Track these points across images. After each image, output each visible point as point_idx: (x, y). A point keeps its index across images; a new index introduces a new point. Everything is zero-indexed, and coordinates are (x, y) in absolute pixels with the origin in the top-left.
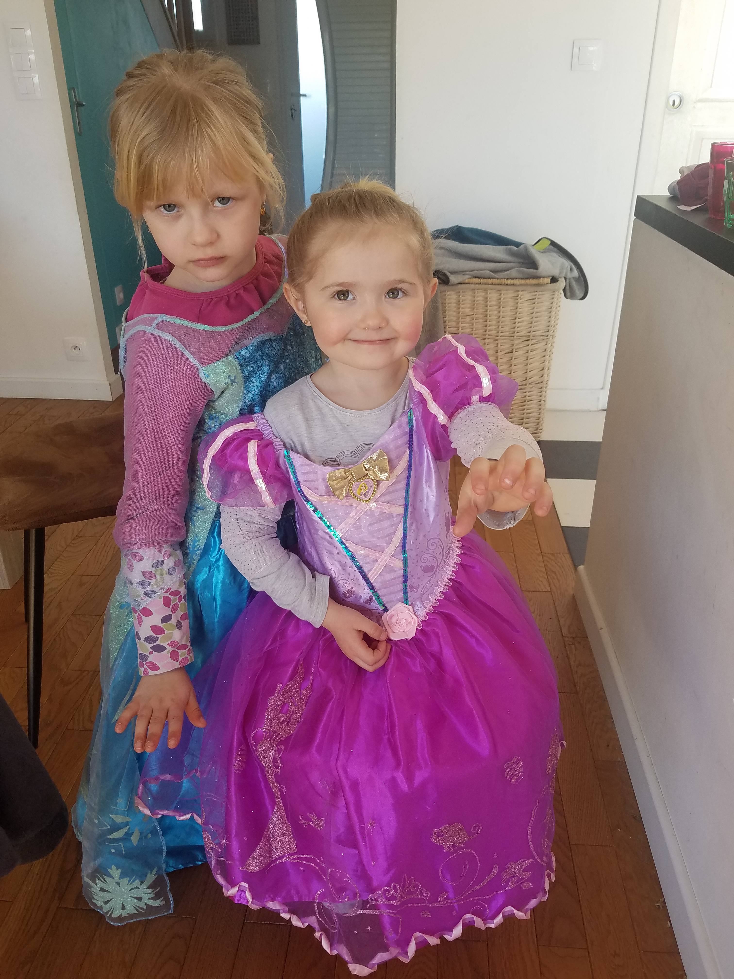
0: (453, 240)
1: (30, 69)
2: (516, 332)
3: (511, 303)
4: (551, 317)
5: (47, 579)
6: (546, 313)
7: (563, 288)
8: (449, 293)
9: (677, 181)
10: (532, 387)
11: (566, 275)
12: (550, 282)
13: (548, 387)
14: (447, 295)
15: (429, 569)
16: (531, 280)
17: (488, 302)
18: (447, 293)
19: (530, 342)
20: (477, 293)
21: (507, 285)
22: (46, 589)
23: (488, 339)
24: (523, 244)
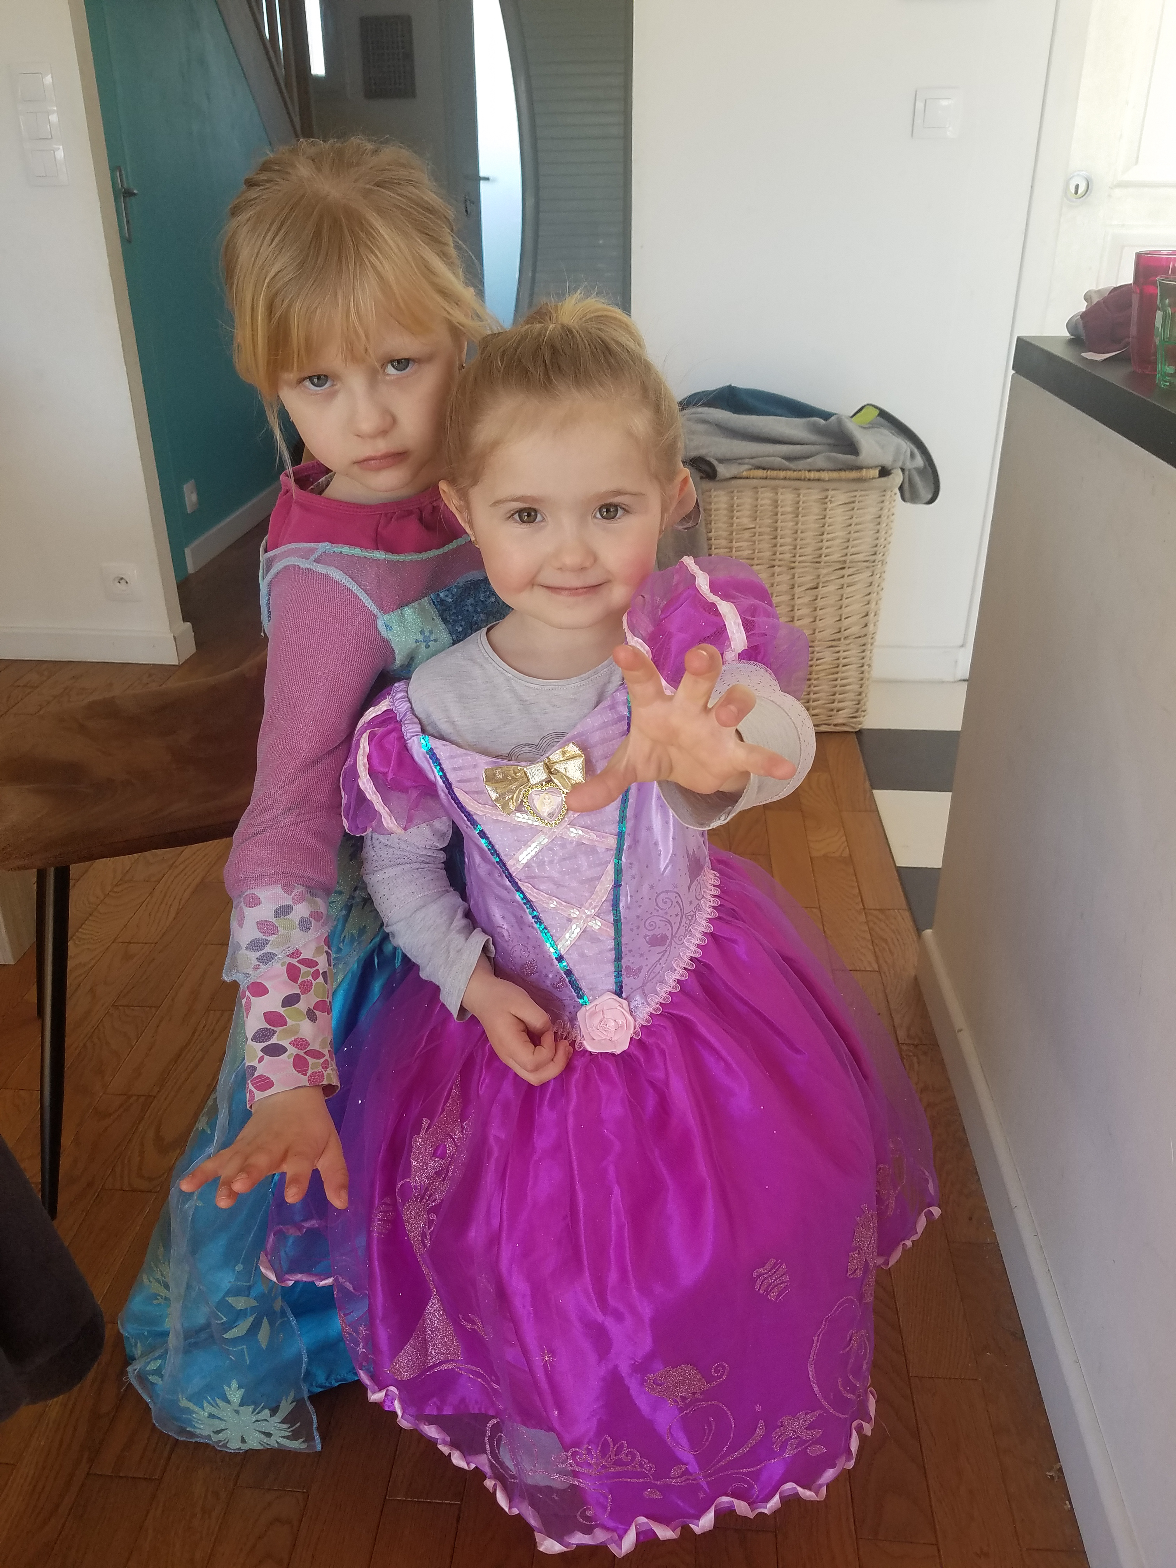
0: (723, 409)
1: (50, 137)
2: (823, 556)
3: (816, 509)
4: (880, 531)
5: (72, 949)
6: (871, 525)
7: (899, 486)
8: (715, 493)
9: (1080, 314)
10: (849, 644)
11: (904, 463)
12: (878, 476)
13: (875, 644)
14: (713, 497)
15: (658, 941)
16: (847, 472)
17: (779, 507)
18: (714, 493)
19: (846, 572)
20: (761, 493)
21: (809, 480)
22: (70, 964)
23: (779, 566)
24: (836, 414)
